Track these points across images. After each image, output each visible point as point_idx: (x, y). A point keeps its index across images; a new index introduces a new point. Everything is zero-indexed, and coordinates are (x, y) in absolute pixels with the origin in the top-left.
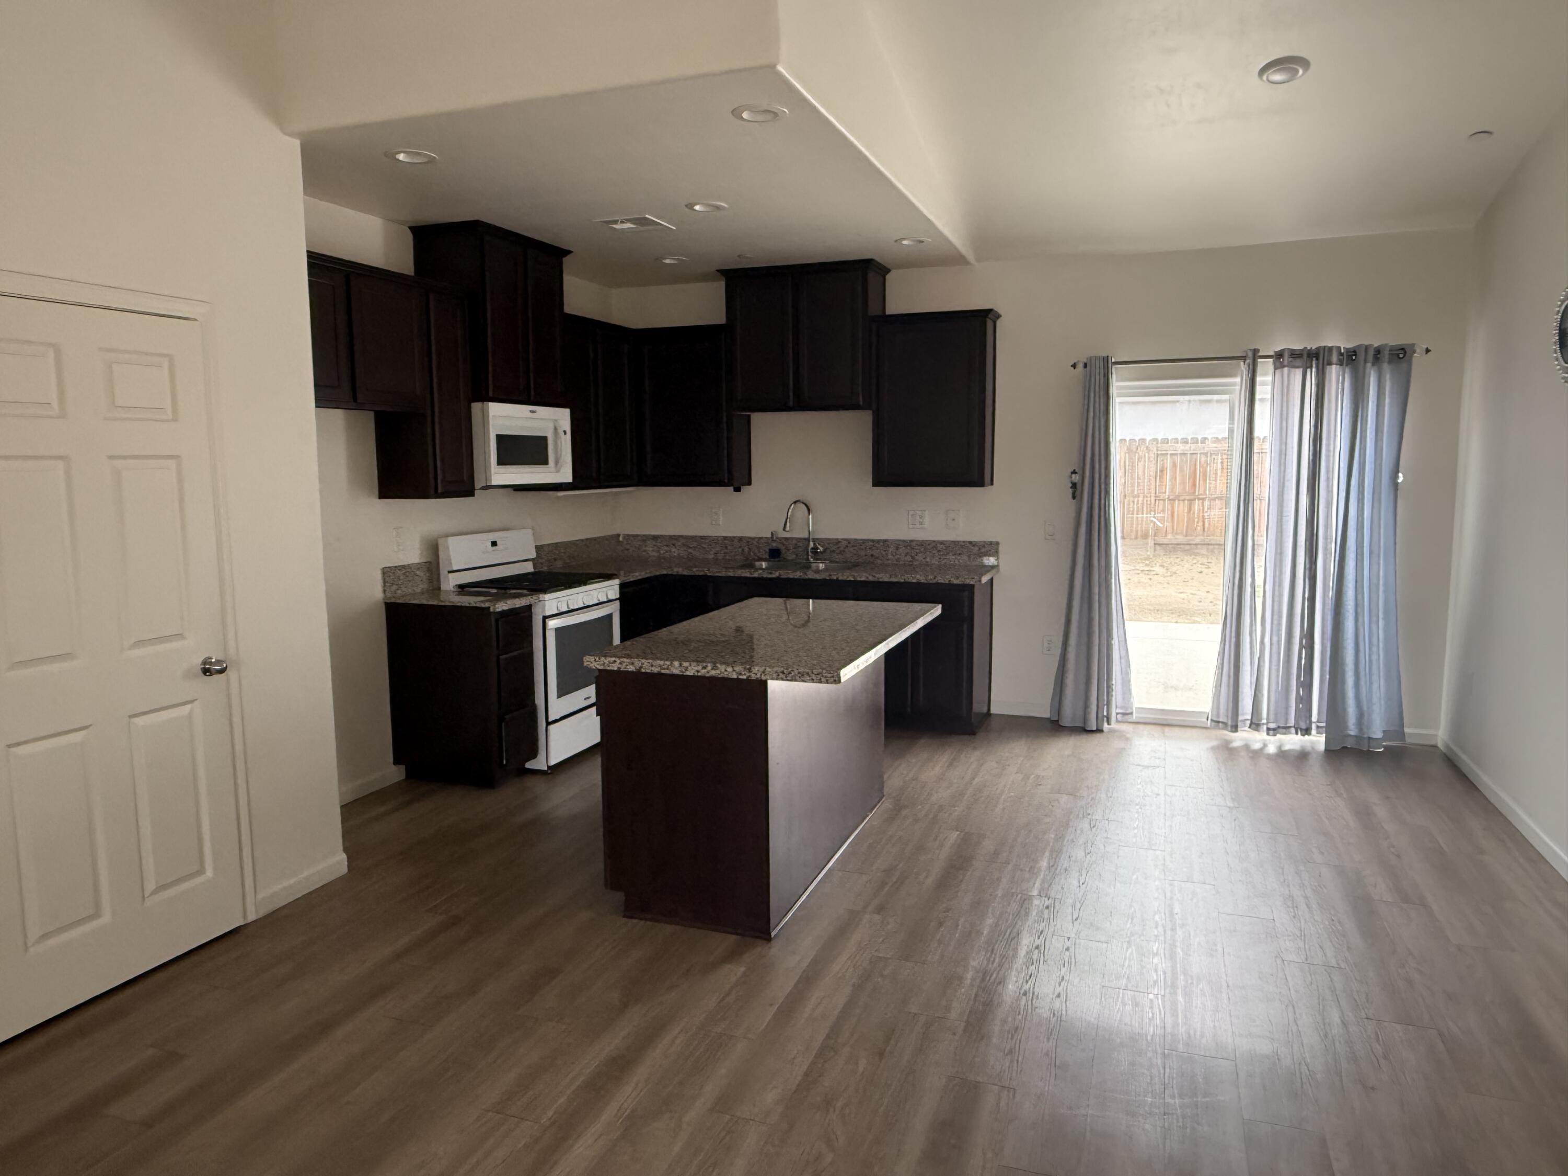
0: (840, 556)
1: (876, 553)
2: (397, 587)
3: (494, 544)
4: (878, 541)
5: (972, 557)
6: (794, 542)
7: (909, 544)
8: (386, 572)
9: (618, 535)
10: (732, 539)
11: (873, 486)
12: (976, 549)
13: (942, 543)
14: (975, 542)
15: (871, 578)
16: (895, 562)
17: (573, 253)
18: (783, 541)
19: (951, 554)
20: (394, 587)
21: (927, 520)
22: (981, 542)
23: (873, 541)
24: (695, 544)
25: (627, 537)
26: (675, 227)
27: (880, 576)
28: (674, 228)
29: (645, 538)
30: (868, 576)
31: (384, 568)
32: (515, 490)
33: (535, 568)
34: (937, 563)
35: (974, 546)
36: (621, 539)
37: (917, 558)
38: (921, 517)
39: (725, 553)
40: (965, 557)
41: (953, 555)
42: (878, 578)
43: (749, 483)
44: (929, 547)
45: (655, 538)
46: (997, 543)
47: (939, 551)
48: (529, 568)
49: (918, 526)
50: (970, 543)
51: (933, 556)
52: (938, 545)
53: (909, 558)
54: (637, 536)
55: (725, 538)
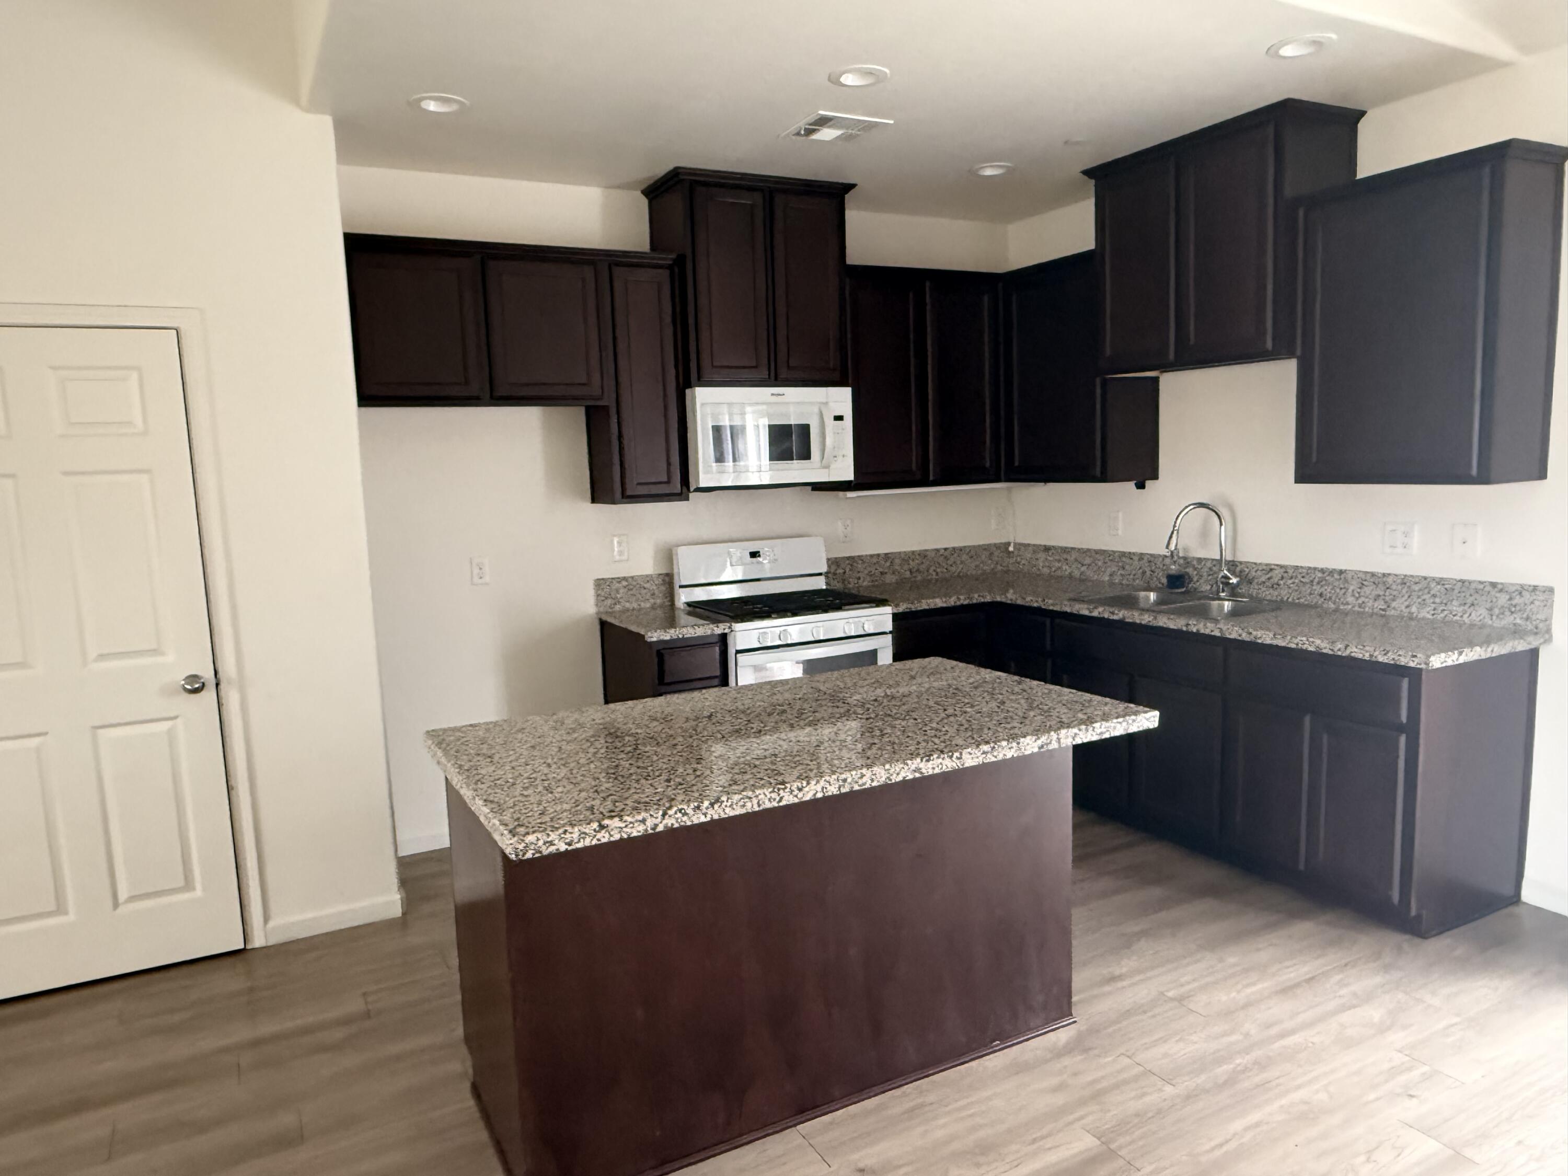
0: (1271, 591)
1: (1327, 590)
2: (613, 602)
3: (754, 555)
4: (1332, 572)
5: (1496, 611)
6: (1209, 564)
7: (1379, 580)
8: (600, 584)
9: (1009, 544)
10: (1130, 555)
11: (1297, 481)
12: (1503, 599)
13: (1440, 581)
14: (1502, 584)
15: (1245, 637)
16: (1357, 608)
17: (857, 187)
18: (1195, 563)
19: (1455, 603)
20: (609, 602)
21: (1416, 540)
22: (1512, 585)
23: (1322, 571)
24: (1088, 561)
25: (1017, 546)
26: (892, 120)
27: (1259, 634)
28: (892, 122)
29: (1037, 549)
30: (1240, 631)
31: (598, 579)
32: (813, 489)
33: (827, 584)
34: (1429, 616)
35: (1501, 591)
36: (1011, 549)
37: (1394, 604)
38: (1406, 534)
39: (1121, 575)
40: (1483, 612)
41: (1460, 605)
42: (1255, 638)
43: (1155, 477)
44: (1416, 588)
45: (1047, 549)
46: (1551, 590)
47: (1434, 596)
48: (820, 584)
49: (1400, 550)
50: (1493, 585)
51: (1423, 604)
52: (1433, 585)
53: (1380, 604)
54: (1029, 545)
55: (1123, 554)
